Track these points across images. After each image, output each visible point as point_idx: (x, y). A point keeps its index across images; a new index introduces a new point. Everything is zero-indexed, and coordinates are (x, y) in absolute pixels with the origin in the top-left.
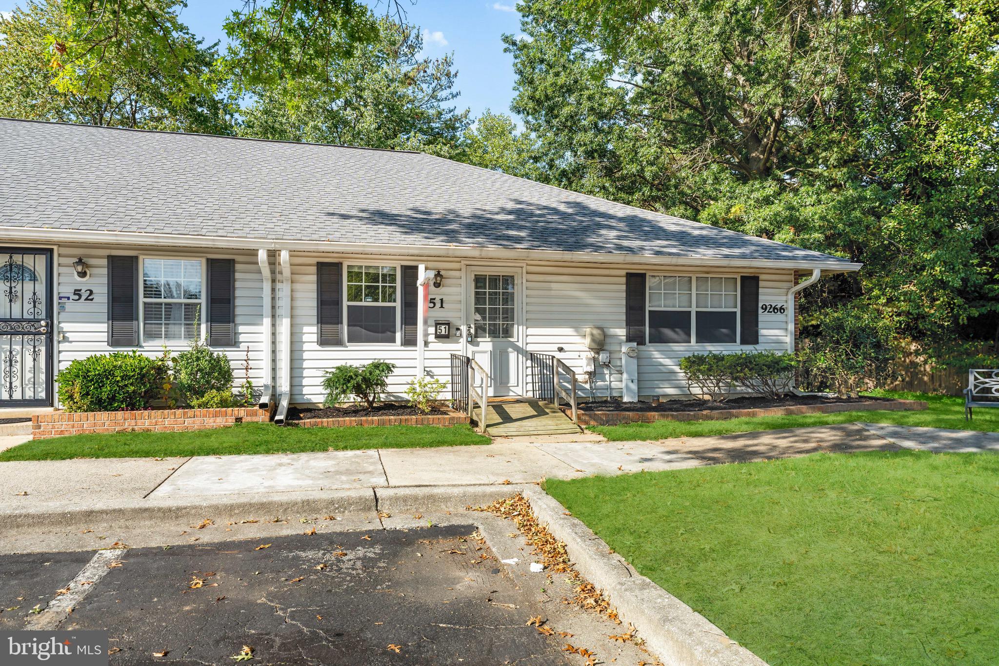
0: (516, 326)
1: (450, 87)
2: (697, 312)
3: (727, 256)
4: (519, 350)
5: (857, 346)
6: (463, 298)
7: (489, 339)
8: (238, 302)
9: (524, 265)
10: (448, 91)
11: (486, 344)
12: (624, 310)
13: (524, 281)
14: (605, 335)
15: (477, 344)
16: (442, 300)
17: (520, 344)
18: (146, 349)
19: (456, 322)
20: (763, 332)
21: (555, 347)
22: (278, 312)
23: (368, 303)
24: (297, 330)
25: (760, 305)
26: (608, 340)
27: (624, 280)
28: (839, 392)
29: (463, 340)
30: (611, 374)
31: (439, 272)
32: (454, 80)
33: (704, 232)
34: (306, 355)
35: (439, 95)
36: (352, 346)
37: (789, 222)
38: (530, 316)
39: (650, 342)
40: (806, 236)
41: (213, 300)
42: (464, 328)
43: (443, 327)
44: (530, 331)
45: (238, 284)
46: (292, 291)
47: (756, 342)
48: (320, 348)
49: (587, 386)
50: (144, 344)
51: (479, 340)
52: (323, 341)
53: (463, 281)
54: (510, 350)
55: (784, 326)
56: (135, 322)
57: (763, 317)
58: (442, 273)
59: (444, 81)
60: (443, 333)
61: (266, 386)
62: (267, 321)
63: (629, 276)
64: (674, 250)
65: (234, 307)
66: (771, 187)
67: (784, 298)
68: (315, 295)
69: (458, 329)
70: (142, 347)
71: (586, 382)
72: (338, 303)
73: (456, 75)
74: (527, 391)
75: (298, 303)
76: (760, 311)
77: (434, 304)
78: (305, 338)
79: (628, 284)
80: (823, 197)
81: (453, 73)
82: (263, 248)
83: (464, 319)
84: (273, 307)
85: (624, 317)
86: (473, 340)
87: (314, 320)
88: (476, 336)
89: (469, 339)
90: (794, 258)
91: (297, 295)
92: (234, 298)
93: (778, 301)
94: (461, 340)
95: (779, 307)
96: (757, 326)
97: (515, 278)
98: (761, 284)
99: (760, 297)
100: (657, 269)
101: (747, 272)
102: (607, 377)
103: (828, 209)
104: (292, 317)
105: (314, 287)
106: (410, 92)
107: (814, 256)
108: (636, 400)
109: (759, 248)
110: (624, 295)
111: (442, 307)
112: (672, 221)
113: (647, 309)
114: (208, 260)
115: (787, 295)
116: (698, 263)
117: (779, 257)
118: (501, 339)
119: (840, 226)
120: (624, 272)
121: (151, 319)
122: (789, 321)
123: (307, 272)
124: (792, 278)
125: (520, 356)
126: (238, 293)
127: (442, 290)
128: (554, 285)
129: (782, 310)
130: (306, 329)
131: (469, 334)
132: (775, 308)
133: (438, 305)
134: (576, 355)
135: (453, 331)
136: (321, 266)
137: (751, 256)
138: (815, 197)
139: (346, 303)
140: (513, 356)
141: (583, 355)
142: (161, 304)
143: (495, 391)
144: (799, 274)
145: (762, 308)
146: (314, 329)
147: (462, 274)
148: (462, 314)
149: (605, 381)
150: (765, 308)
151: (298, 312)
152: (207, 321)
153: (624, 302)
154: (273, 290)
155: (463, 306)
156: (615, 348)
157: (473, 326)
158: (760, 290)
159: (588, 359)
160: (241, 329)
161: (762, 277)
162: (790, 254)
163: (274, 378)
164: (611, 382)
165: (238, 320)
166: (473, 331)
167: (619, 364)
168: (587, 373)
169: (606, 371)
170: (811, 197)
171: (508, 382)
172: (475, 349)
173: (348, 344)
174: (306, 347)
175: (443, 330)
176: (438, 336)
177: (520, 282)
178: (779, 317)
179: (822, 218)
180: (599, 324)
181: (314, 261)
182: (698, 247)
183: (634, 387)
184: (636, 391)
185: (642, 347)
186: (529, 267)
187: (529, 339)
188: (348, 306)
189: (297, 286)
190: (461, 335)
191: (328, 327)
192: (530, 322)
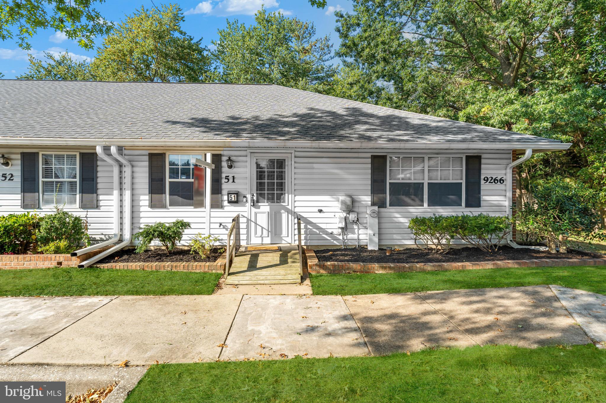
0: (287, 195)
1: (329, 53)
2: (428, 183)
3: (449, 141)
4: (289, 211)
5: (562, 211)
6: (248, 175)
7: (267, 204)
8: (99, 180)
9: (293, 152)
10: (329, 55)
11: (265, 207)
12: (370, 182)
13: (293, 163)
14: (353, 201)
15: (259, 207)
16: (233, 177)
17: (289, 207)
18: (44, 210)
19: (243, 192)
20: (484, 198)
21: (316, 209)
22: (125, 186)
23: (183, 179)
24: (135, 198)
25: (482, 177)
26: (357, 204)
27: (369, 160)
28: (550, 247)
29: (249, 204)
30: (359, 229)
31: (229, 158)
32: (331, 49)
33: (440, 124)
34: (142, 215)
35: (324, 58)
36: (172, 209)
37: (524, 116)
38: (296, 187)
39: (390, 206)
40: (538, 125)
41: (83, 179)
42: (249, 197)
43: (233, 195)
44: (298, 198)
45: (99, 169)
46: (133, 172)
47: (479, 205)
48: (150, 210)
49: (341, 237)
50: (42, 207)
51: (259, 204)
52: (153, 205)
53: (248, 164)
54: (283, 211)
55: (504, 193)
56: (37, 194)
57: (484, 186)
58: (232, 158)
59: (326, 50)
60: (233, 199)
61: (115, 235)
62: (116, 193)
63: (374, 158)
64: (405, 138)
65: (97, 183)
66: (513, 93)
67: (504, 172)
68: (147, 175)
69: (245, 197)
70: (42, 209)
71: (340, 235)
72: (162, 180)
73: (332, 46)
74: (295, 241)
75: (136, 181)
76: (483, 182)
77: (228, 180)
78: (142, 203)
79: (372, 163)
80: (554, 97)
81: (330, 45)
82: (99, 145)
83: (249, 190)
84: (121, 183)
85: (370, 188)
86: (255, 204)
87: (147, 191)
88: (258, 202)
89: (252, 204)
90: (509, 141)
91: (136, 175)
92: (97, 177)
93: (498, 174)
94: (247, 204)
95: (498, 178)
96: (479, 193)
97: (286, 161)
98: (483, 161)
99: (483, 172)
100: (395, 152)
101: (471, 153)
102: (356, 231)
103: (556, 106)
104: (133, 189)
105: (147, 169)
106: (308, 58)
107: (528, 139)
108: (376, 249)
109: (481, 134)
110: (370, 171)
111: (234, 181)
112: (419, 117)
113: (388, 181)
114: (80, 153)
115: (506, 169)
116: (423, 146)
117: (495, 140)
118: (276, 204)
119: (566, 117)
120: (369, 155)
121: (47, 191)
122: (508, 190)
123: (143, 160)
124: (511, 156)
125: (290, 216)
126: (99, 174)
127: (233, 170)
128: (315, 166)
129: (502, 181)
130: (142, 197)
131: (253, 201)
132: (495, 180)
133: (231, 180)
134: (332, 215)
135: (241, 198)
136: (152, 156)
137: (472, 140)
138: (547, 98)
139: (168, 180)
140: (284, 216)
141: (337, 215)
142: (53, 182)
143: (271, 240)
144: (517, 154)
145: (484, 180)
146: (147, 197)
147: (248, 159)
148: (248, 187)
149: (354, 233)
150: (486, 179)
151: (136, 186)
152: (80, 193)
153: (370, 177)
154: (121, 172)
155: (248, 181)
156: (362, 210)
157: (255, 195)
158: (483, 166)
159: (340, 218)
160: (101, 197)
161: (483, 156)
162: (507, 138)
163: (121, 230)
164: (359, 234)
165: (99, 192)
166: (255, 198)
167: (365, 222)
168: (339, 228)
169: (355, 227)
170: (544, 98)
171: (281, 234)
172: (257, 210)
173: (169, 207)
174: (142, 209)
175: (233, 198)
176: (230, 202)
177: (290, 163)
178: (499, 186)
179: (552, 112)
180: (350, 193)
181: (147, 152)
182: (429, 135)
183: (376, 239)
184: (377, 242)
185: (382, 210)
186: (296, 153)
187: (297, 204)
188: (170, 182)
189: (135, 169)
190: (247, 201)
191: (155, 196)
192: (296, 192)
